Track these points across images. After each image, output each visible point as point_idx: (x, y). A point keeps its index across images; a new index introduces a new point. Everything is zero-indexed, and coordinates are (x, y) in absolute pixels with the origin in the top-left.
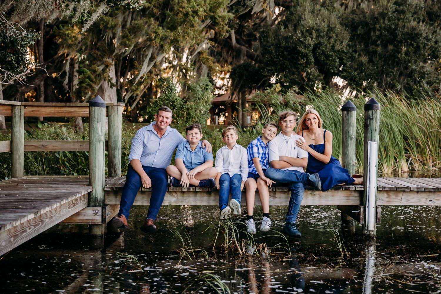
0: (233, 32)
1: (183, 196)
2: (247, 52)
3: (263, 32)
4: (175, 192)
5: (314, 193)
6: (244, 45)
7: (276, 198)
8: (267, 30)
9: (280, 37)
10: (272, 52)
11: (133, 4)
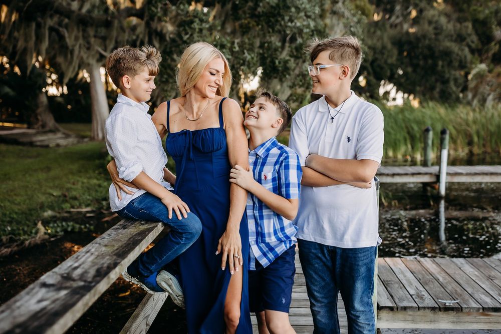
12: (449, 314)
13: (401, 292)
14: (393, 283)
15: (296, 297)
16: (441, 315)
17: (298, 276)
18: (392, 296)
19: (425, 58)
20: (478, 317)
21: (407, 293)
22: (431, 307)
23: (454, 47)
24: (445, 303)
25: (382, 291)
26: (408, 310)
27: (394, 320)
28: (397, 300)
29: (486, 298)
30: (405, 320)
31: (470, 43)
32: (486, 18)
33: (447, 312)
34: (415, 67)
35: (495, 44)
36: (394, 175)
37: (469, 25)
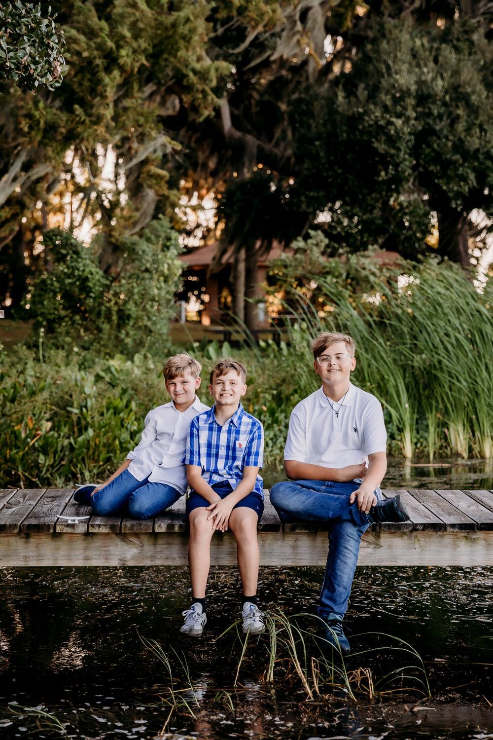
0: (223, 103)
1: (155, 544)
2: (260, 149)
3: (299, 101)
4: (137, 535)
5: (474, 536)
6: (250, 133)
7: (381, 546)
8: (308, 98)
9: (338, 118)
10: (318, 154)
11: (42, 77)
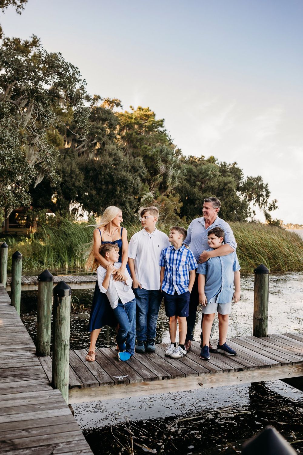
12: (121, 387)
13: (87, 374)
14: (80, 368)
15: (4, 386)
16: (116, 388)
17: (4, 370)
18: (80, 378)
19: (107, 183)
20: (141, 387)
21: (91, 374)
22: (108, 383)
23: (129, 177)
24: (118, 378)
25: (73, 374)
26: (92, 387)
27: (81, 396)
28: (83, 380)
29: (146, 372)
30: (90, 395)
31: (142, 174)
32: (154, 155)
33: (119, 385)
34: (99, 190)
35: (160, 176)
36: (81, 283)
37: (141, 159)
